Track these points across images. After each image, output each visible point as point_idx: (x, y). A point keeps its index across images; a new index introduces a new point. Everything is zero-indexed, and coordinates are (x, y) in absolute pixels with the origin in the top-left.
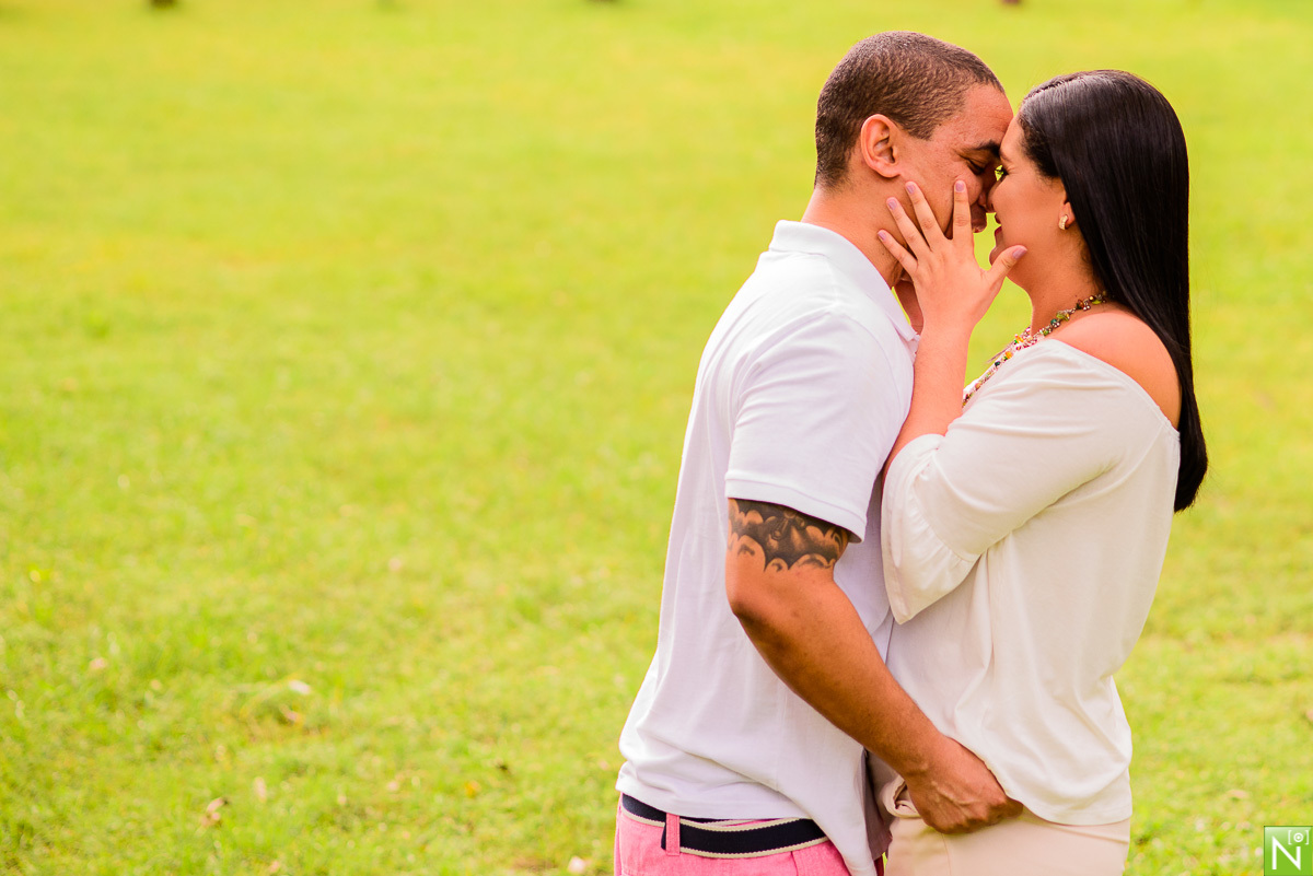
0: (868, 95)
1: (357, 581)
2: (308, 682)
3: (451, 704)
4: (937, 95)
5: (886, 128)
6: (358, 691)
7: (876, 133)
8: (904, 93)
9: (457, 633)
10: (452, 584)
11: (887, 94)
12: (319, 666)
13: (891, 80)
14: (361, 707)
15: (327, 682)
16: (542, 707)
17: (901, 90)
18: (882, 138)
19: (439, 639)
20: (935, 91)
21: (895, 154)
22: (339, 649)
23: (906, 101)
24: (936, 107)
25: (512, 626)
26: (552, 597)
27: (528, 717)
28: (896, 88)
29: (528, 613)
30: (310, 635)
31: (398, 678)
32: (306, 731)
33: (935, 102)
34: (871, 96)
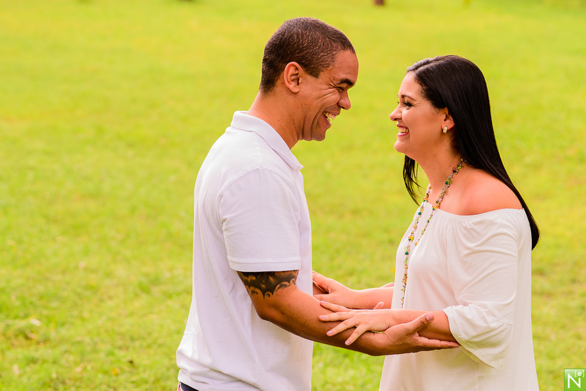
0: (289, 53)
1: (64, 273)
2: (39, 319)
3: (107, 331)
4: (322, 56)
5: (297, 69)
6: (63, 324)
7: (292, 71)
8: (306, 54)
9: (110, 298)
10: (108, 275)
11: (298, 53)
12: (45, 312)
13: (301, 47)
14: (64, 332)
15: (49, 320)
16: (150, 334)
17: (305, 52)
18: (295, 73)
19: (102, 301)
20: (322, 54)
21: (300, 81)
22: (55, 304)
23: (307, 58)
24: (321, 62)
25: (137, 295)
26: (156, 281)
27: (143, 338)
28: (303, 51)
29: (145, 289)
30: (41, 297)
31: (82, 319)
32: (38, 343)
33: (321, 60)
34: (290, 53)
